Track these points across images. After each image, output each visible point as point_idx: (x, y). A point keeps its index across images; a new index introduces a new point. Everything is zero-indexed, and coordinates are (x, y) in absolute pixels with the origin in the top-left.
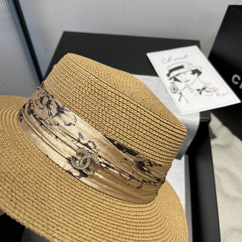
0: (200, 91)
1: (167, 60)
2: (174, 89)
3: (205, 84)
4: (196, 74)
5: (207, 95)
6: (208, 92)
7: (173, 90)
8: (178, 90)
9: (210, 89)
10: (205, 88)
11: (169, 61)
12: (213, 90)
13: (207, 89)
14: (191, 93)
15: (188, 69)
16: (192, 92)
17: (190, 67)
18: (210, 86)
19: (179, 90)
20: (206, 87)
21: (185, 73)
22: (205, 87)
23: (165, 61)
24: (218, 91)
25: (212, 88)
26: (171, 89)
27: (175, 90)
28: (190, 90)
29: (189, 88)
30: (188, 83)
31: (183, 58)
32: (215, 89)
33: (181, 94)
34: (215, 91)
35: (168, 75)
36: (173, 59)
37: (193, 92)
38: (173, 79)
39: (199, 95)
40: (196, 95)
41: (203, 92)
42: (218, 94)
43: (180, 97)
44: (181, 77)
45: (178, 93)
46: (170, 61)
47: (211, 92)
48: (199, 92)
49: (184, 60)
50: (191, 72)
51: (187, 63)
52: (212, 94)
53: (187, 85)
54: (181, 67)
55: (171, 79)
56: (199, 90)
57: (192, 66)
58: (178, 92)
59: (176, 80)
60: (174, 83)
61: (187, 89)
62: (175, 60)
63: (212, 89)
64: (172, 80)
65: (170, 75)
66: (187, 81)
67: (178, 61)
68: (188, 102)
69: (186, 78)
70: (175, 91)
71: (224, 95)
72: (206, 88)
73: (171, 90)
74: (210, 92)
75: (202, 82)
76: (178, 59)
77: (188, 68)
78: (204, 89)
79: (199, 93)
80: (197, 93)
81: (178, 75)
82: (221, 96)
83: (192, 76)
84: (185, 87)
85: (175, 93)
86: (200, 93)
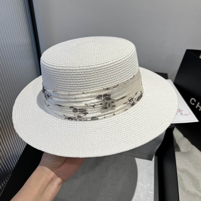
24: (182, 112)
32: (180, 110)
34: (180, 111)
42: (181, 114)
71: (186, 115)
82: (184, 115)
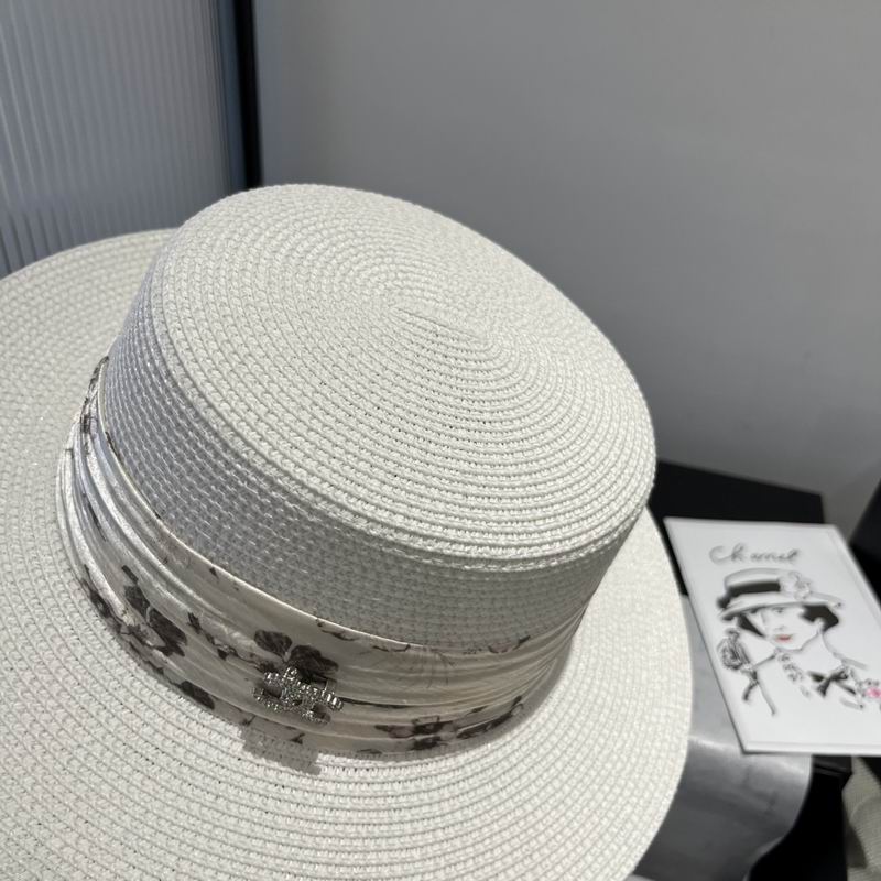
0: (823, 683)
1: (729, 552)
2: (735, 656)
3: (844, 661)
4: (819, 624)
5: (847, 704)
6: (852, 691)
7: (729, 655)
8: (746, 659)
9: (860, 684)
10: (843, 675)
11: (735, 556)
12: (869, 691)
13: (850, 683)
14: (790, 682)
15: (793, 600)
16: (794, 679)
17: (802, 594)
18: (862, 675)
19: (749, 662)
20: (848, 673)
21: (780, 609)
22: (842, 672)
23: (720, 556)
25: (870, 683)
26: (724, 651)
27: (737, 658)
28: (789, 672)
29: (788, 663)
30: (787, 646)
31: (781, 558)
33: (754, 675)
34: (877, 694)
35: (724, 604)
36: (748, 554)
37: (798, 679)
38: (735, 620)
39: (817, 696)
40: (807, 694)
41: (834, 688)
43: (751, 688)
44: (764, 621)
45: (744, 672)
46: (737, 559)
47: (864, 696)
48: (817, 684)
49: (786, 566)
50: (801, 611)
51: (796, 579)
52: (865, 701)
53: (780, 650)
54: (773, 587)
55: (729, 618)
56: (818, 678)
57: (811, 592)
58: (746, 667)
59: (747, 625)
60: (738, 635)
61: (777, 665)
62: (756, 557)
63: (865, 686)
64: (734, 625)
65: (730, 605)
66: (785, 638)
67: (764, 564)
68: (774, 712)
69: (781, 629)
70: (737, 662)
72: (846, 677)
73: (724, 657)
74: (859, 696)
75: (835, 654)
76: (767, 557)
77: (796, 597)
78: (838, 678)
79: (818, 689)
80: (810, 684)
81: (755, 610)
83: (805, 624)
84: (772, 657)
85: (736, 668)
86: (823, 691)
